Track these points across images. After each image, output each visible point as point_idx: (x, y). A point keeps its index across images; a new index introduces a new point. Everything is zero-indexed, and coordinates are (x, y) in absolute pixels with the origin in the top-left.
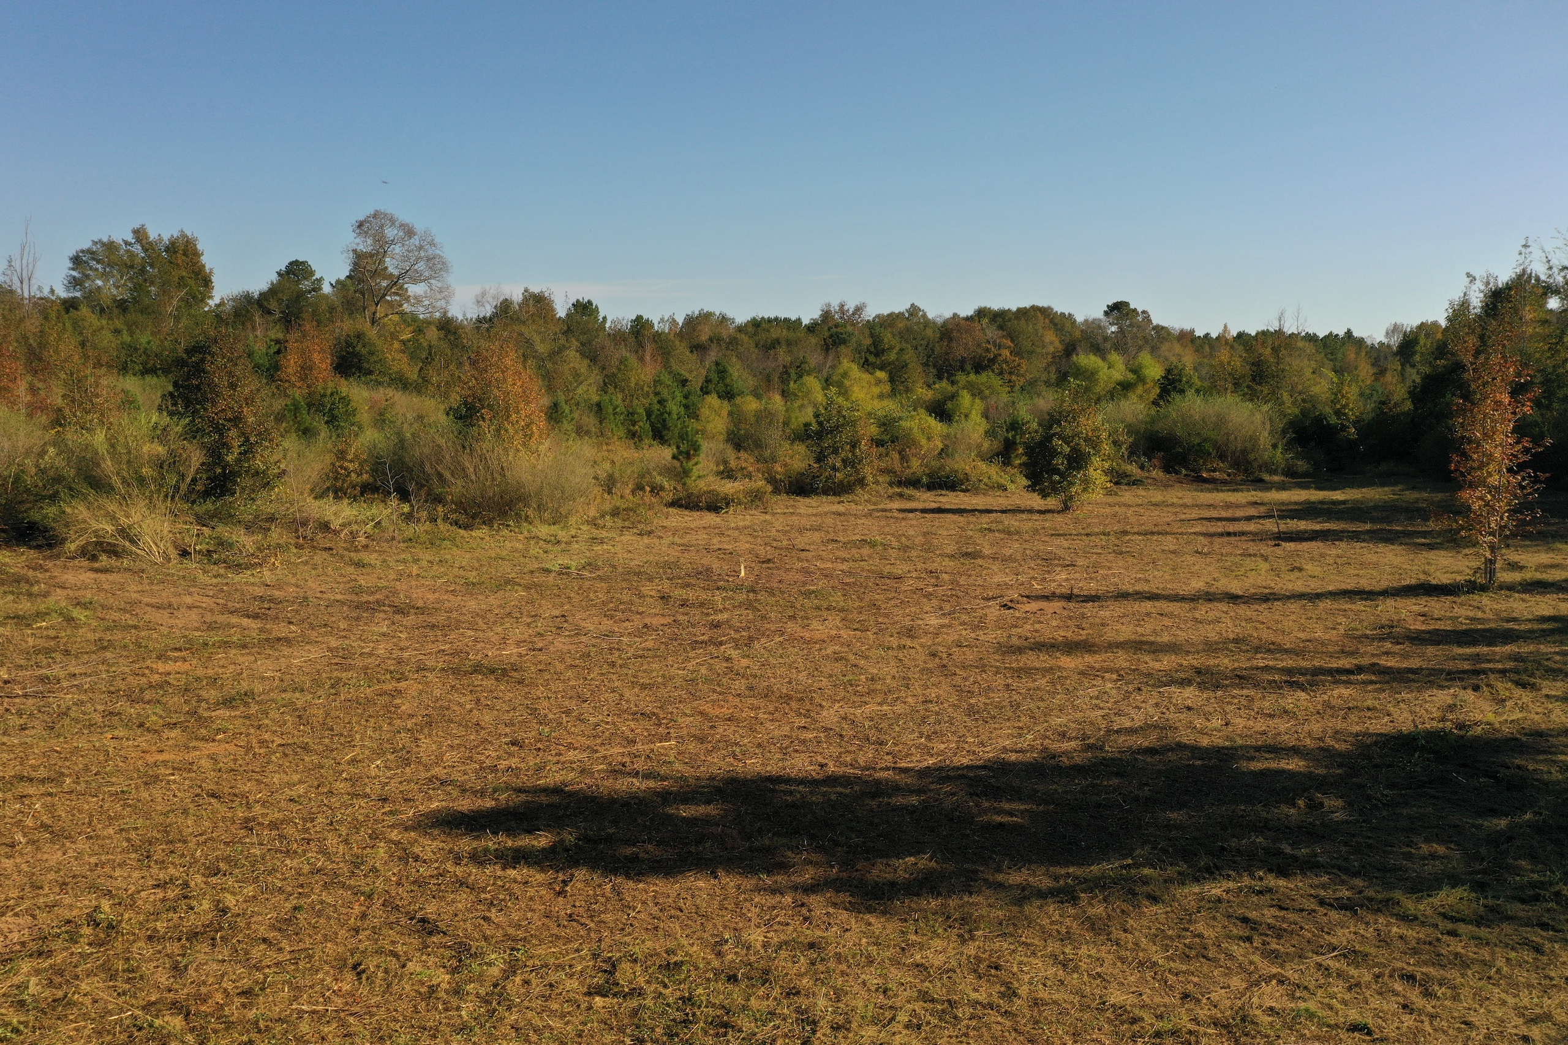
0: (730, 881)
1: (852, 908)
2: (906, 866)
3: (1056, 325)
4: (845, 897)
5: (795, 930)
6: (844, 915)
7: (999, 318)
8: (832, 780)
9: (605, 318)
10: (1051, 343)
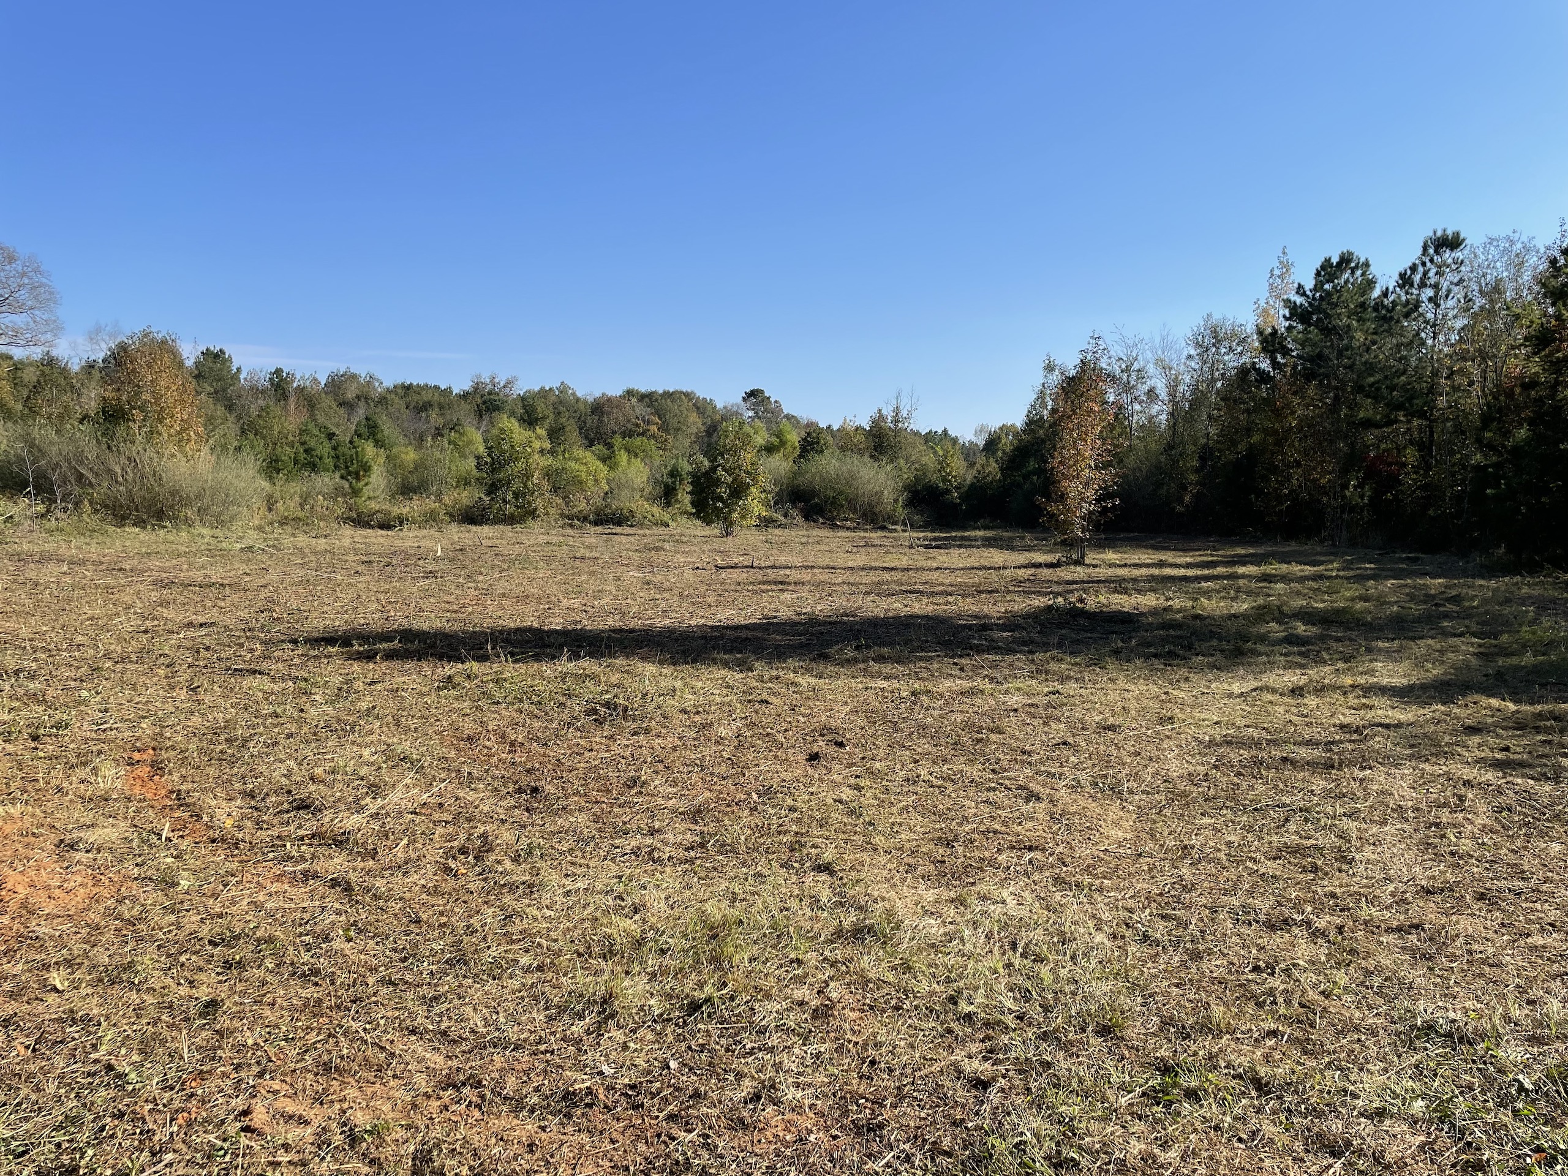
3: (698, 408)
7: (647, 398)
9: (239, 369)
10: (695, 423)
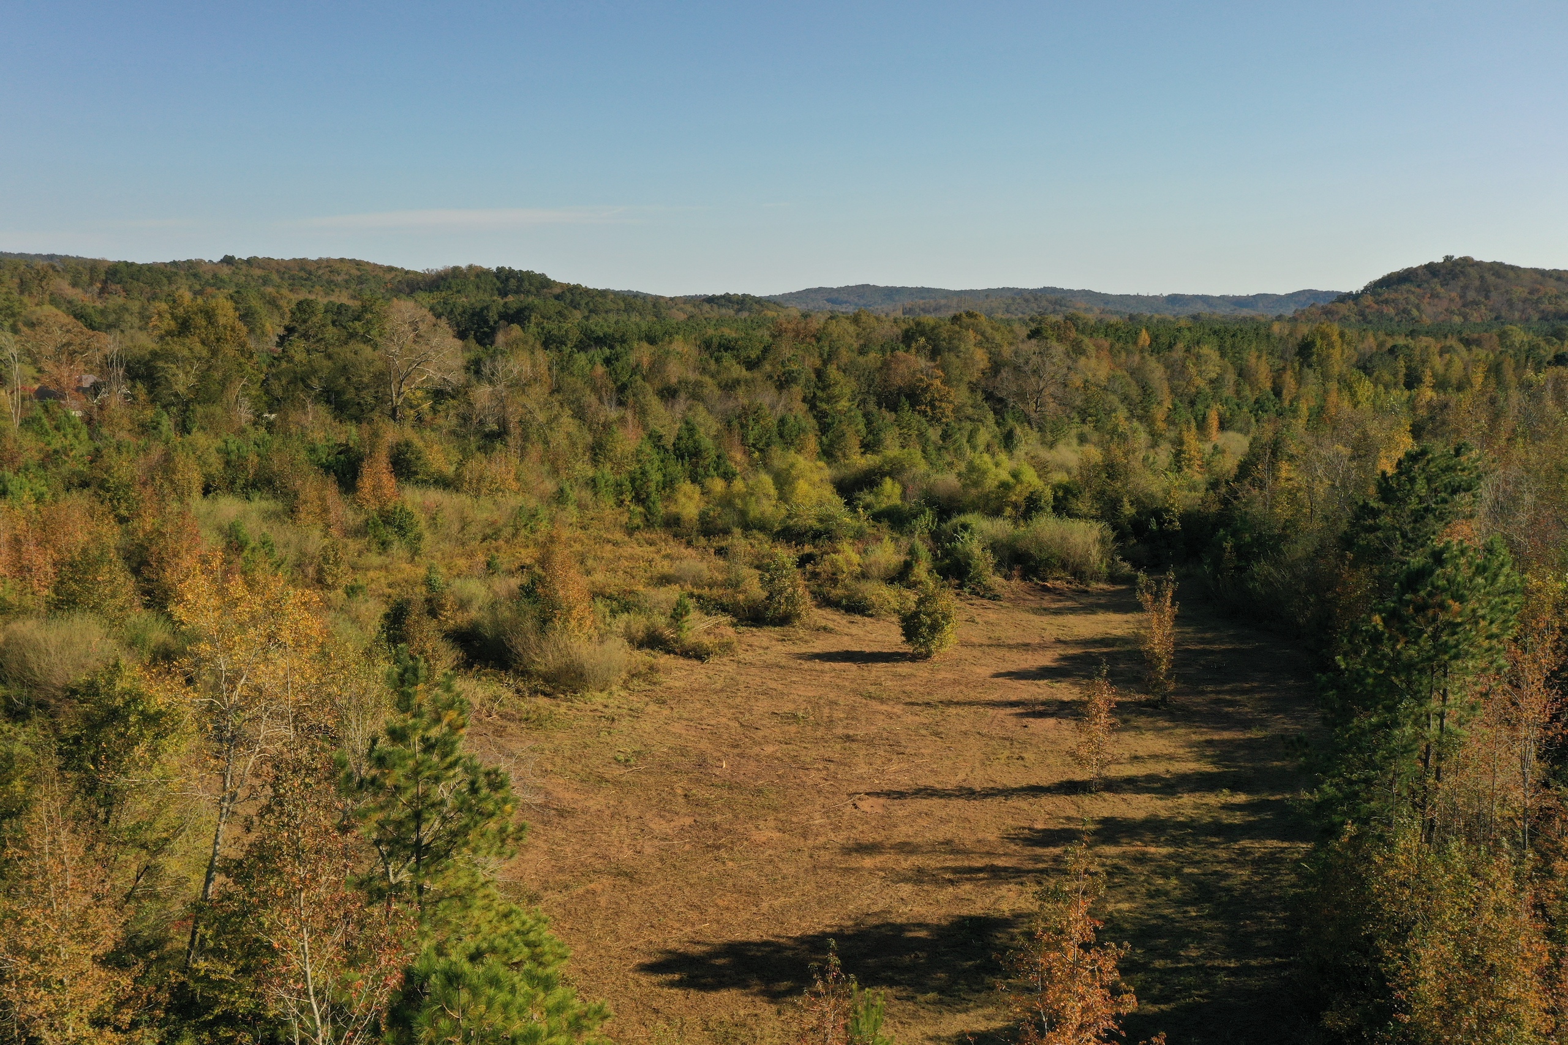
0: (734, 992)
1: (769, 1002)
2: (785, 985)
4: (766, 998)
5: (751, 1011)
6: (765, 1005)
8: (766, 944)
10: (982, 360)
